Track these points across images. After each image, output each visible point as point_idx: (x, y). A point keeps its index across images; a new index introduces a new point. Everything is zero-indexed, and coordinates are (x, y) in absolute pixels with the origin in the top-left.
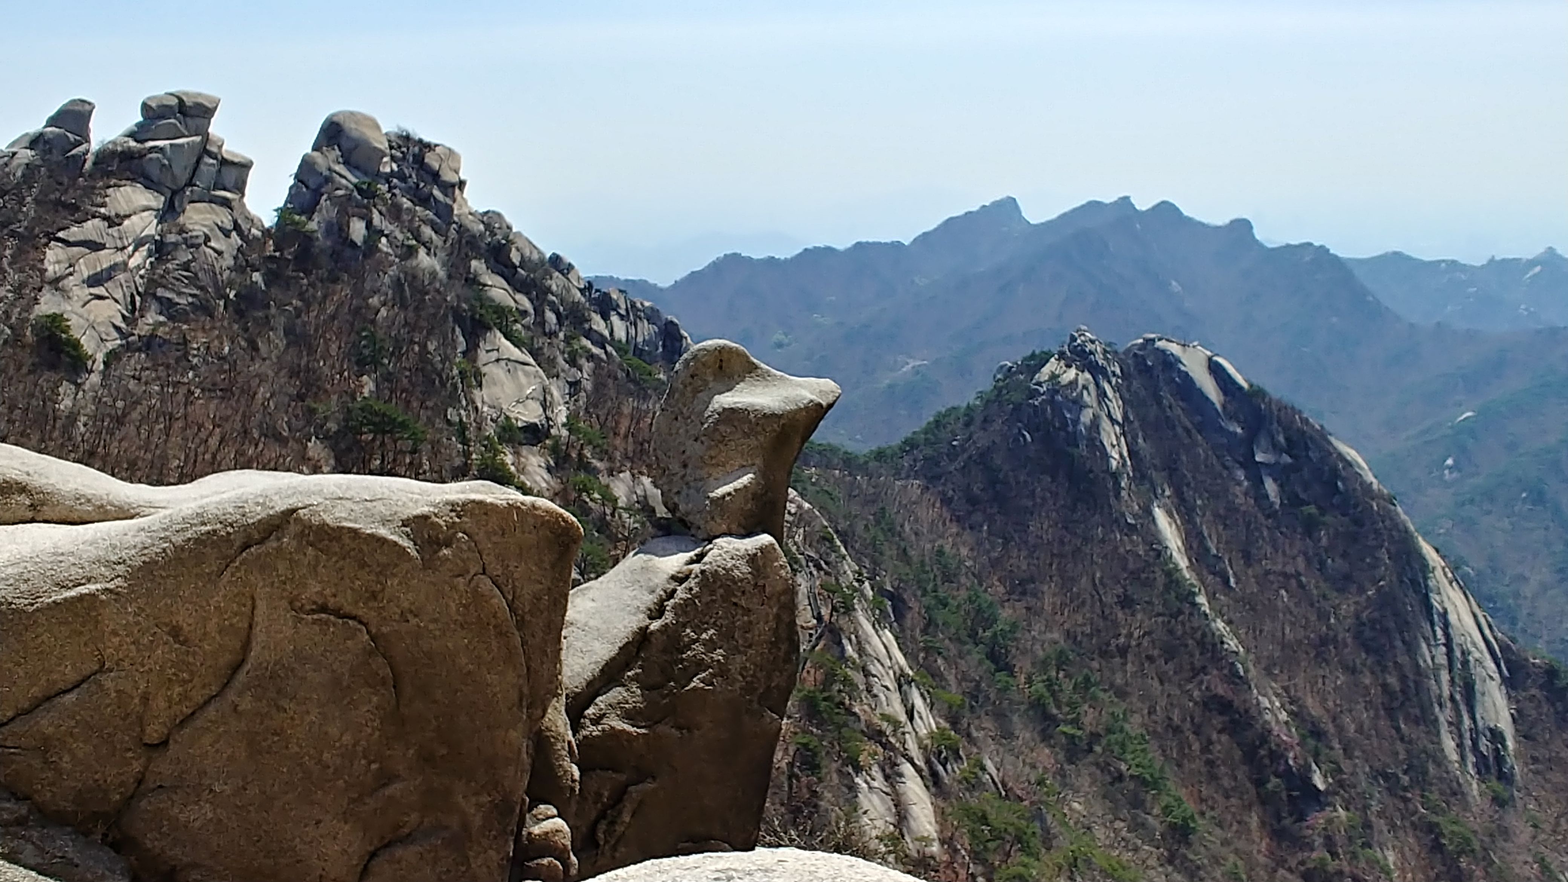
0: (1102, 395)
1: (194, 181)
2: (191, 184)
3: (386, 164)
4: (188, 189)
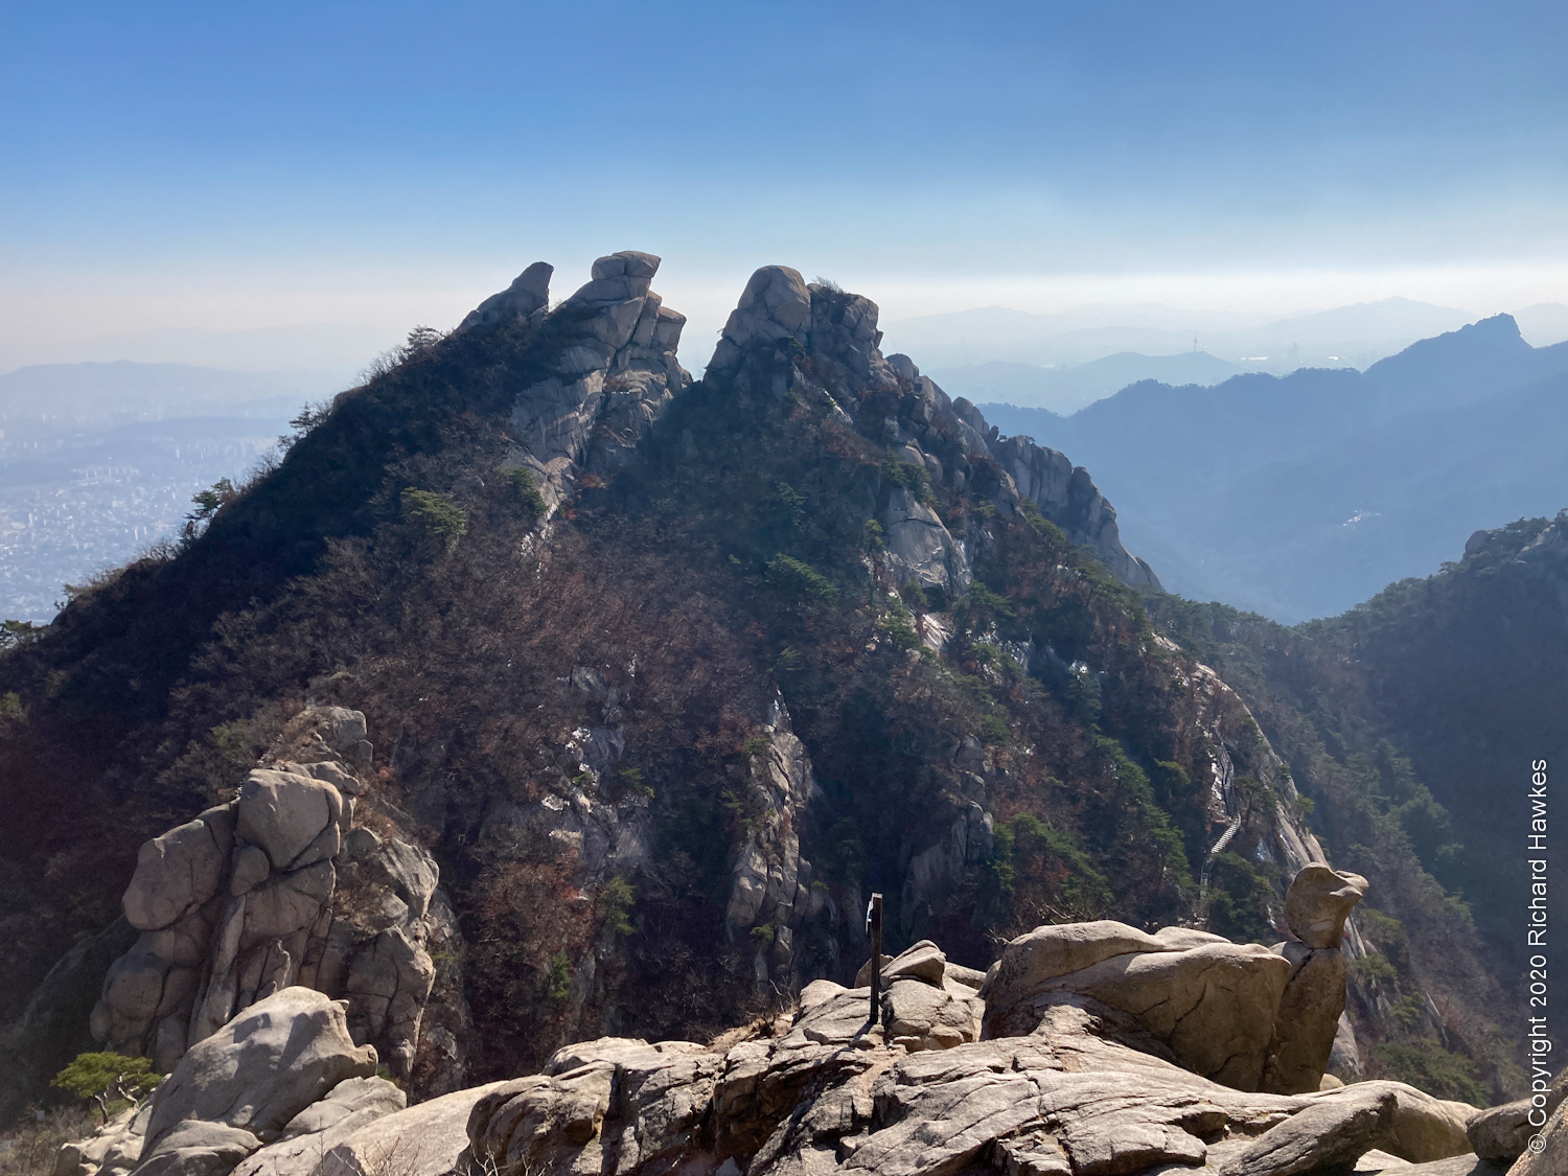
1: (634, 339)
2: (632, 342)
3: (808, 319)
4: (629, 347)
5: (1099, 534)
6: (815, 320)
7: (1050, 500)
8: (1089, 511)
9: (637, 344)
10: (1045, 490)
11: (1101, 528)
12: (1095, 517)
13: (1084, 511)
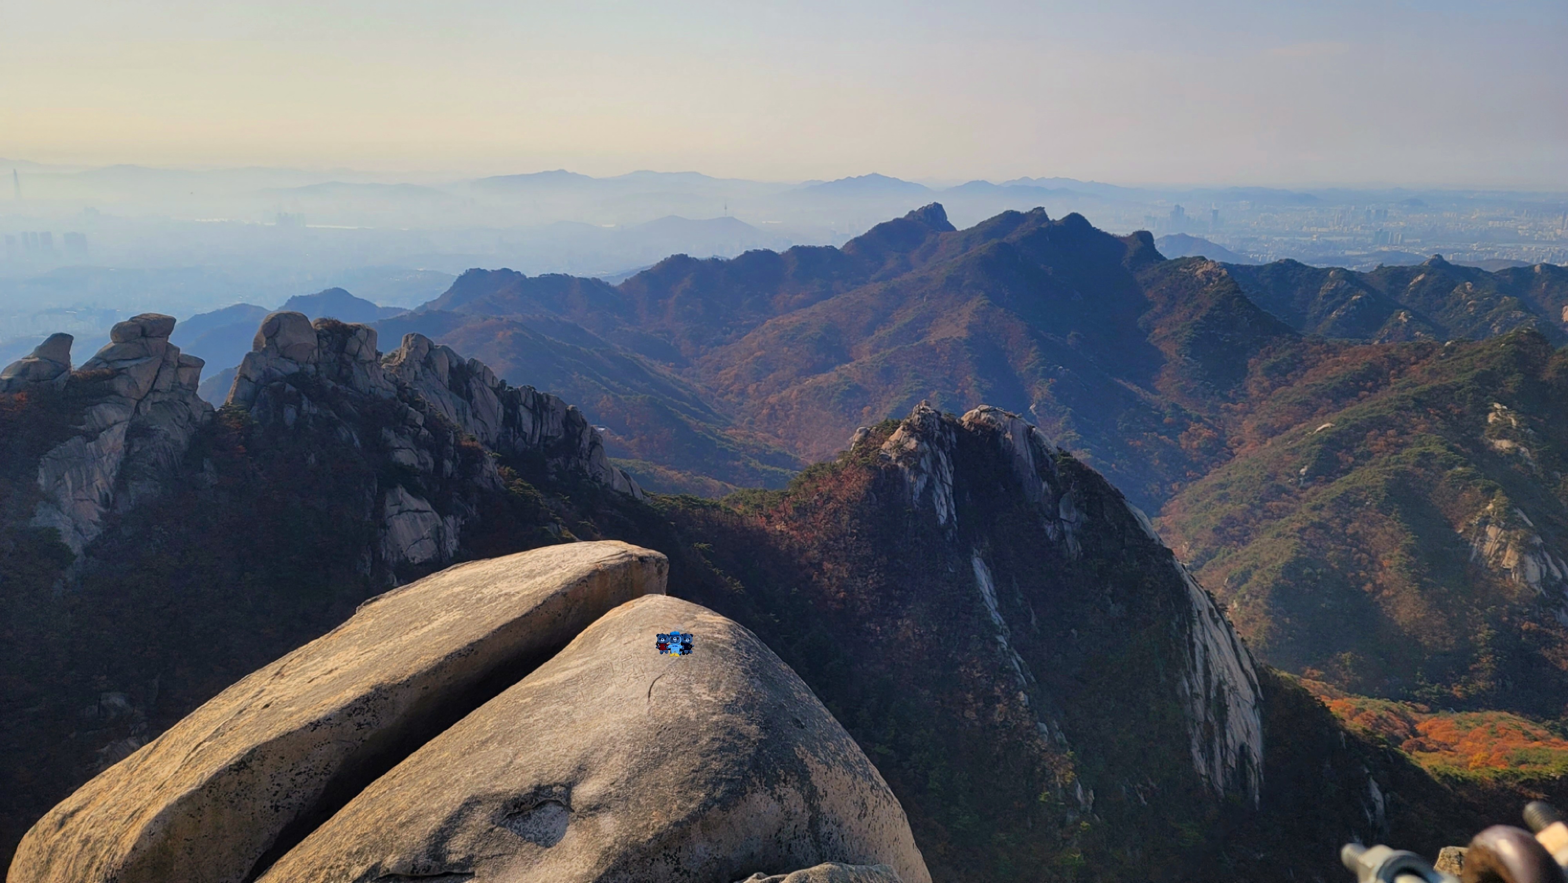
0: (936, 461)
1: (156, 387)
2: (153, 390)
3: (316, 352)
4: (151, 395)
5: (589, 456)
6: (321, 353)
7: (549, 434)
8: (581, 440)
9: (158, 391)
10: (545, 428)
11: (591, 452)
12: (586, 443)
13: (577, 441)
